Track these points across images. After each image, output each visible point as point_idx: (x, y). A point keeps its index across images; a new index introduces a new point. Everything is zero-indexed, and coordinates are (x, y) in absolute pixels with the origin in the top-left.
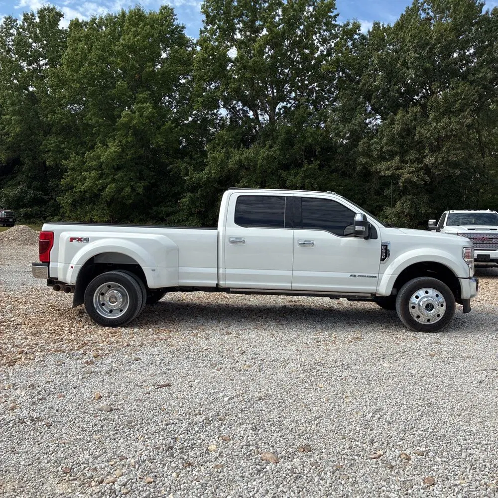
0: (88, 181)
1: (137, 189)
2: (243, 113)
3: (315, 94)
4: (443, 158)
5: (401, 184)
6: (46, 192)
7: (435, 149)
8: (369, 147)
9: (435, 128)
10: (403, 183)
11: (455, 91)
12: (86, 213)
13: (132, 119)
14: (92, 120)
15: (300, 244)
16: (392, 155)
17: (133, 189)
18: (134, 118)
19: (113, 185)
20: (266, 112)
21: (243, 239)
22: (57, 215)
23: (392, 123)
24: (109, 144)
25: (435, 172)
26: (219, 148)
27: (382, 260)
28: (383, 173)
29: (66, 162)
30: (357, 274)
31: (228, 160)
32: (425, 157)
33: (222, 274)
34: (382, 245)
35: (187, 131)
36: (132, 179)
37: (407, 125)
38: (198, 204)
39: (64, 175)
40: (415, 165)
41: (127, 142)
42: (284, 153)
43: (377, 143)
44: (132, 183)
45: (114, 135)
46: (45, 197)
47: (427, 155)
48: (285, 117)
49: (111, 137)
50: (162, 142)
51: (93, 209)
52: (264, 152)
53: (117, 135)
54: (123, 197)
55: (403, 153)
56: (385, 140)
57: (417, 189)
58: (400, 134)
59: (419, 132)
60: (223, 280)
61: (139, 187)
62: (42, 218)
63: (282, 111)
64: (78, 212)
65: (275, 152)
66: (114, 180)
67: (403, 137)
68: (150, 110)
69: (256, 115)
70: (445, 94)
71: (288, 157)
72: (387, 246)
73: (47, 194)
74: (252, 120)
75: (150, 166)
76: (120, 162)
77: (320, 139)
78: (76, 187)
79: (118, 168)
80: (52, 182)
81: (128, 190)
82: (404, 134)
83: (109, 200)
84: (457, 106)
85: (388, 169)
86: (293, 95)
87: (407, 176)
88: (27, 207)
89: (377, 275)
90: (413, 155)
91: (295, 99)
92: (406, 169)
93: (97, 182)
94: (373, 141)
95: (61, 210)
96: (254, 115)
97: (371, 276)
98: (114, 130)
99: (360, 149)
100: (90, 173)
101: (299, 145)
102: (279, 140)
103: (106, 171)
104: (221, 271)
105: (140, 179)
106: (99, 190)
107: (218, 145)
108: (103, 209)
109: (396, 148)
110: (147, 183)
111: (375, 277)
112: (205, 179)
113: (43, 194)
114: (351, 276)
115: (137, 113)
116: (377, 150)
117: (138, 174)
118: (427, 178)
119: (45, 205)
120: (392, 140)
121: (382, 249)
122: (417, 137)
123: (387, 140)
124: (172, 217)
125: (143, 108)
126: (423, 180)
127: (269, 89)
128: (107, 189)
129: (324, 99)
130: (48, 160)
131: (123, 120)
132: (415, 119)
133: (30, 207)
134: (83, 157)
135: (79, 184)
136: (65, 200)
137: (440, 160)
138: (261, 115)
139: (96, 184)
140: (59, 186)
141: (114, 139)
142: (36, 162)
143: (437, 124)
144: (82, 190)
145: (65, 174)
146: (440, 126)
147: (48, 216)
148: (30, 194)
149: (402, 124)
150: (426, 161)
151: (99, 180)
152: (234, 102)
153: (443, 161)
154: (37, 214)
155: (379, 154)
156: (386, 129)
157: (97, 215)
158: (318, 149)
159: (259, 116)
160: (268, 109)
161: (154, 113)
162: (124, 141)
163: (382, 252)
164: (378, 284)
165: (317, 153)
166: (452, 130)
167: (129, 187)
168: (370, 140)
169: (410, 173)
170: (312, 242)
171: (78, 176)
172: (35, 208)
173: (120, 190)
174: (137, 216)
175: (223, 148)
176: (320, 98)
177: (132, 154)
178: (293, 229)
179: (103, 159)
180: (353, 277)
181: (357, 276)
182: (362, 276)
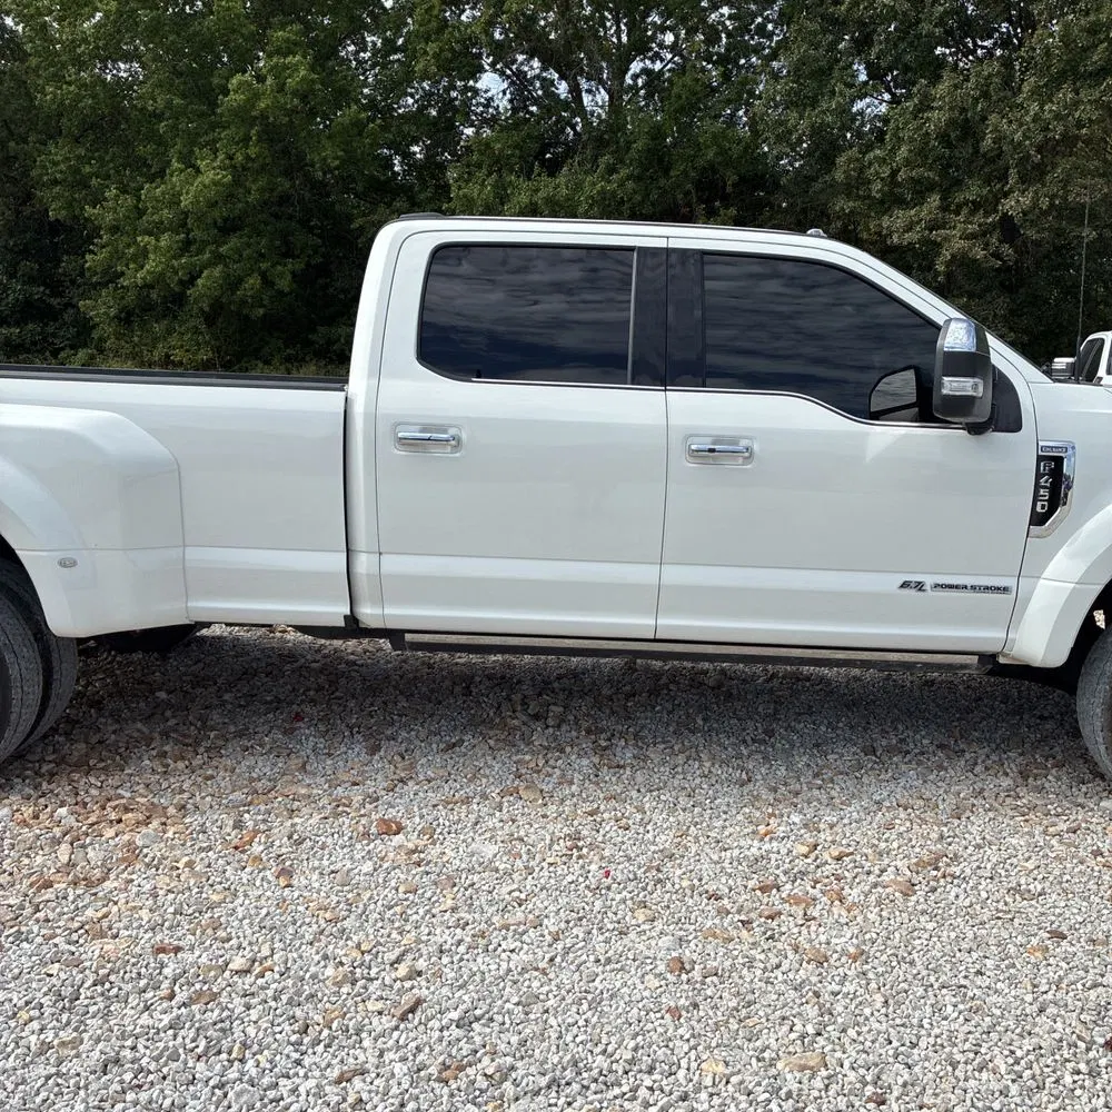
0: (155, 259)
1: (277, 281)
2: (542, 87)
3: (724, 40)
4: (1053, 197)
5: (941, 268)
6: (56, 288)
7: (1033, 174)
8: (861, 170)
9: (1036, 119)
10: (948, 264)
11: (1092, 18)
12: (156, 340)
13: (257, 96)
14: (155, 101)
15: (696, 454)
16: (921, 190)
17: (267, 282)
18: (264, 94)
19: (217, 271)
20: (601, 82)
21: (452, 431)
22: (85, 345)
23: (925, 105)
24: (202, 164)
25: (1032, 234)
26: (481, 174)
27: (1038, 519)
28: (895, 239)
29: (96, 211)
30: (929, 580)
31: (503, 204)
32: (1006, 195)
33: (368, 575)
34: (1040, 459)
35: (400, 132)
36: (262, 256)
37: (963, 110)
39: (93, 244)
40: (979, 218)
41: (248, 158)
42: (646, 187)
43: (882, 161)
44: (263, 266)
45: (215, 141)
46: (55, 302)
47: (1011, 191)
48: (649, 96)
49: (207, 143)
50: (337, 158)
51: (169, 332)
52: (594, 184)
53: (220, 139)
54: (243, 302)
55: (949, 187)
56: (903, 151)
57: (979, 280)
58: (944, 137)
59: (996, 130)
60: (374, 603)
61: (281, 275)
62: (47, 353)
63: (640, 82)
64: (136, 339)
65: (621, 185)
66: (218, 258)
67: (949, 145)
68: (302, 73)
69: (575, 90)
70: (1067, 26)
71: (654, 196)
72: (1059, 461)
73: (56, 293)
74: (565, 105)
75: (312, 223)
76: (230, 211)
77: (736, 150)
78: (123, 274)
79: (228, 228)
80: (67, 264)
81: (253, 281)
82: (953, 135)
83: (207, 309)
84: (1095, 58)
85: (909, 228)
86: (669, 38)
87: (958, 244)
88: (9, 326)
89: (1010, 582)
90: (973, 191)
91: (674, 48)
92: (954, 228)
93: (175, 263)
94: (872, 155)
95: (95, 335)
96: (570, 92)
97: (987, 588)
98: (213, 126)
99: (839, 176)
100: (157, 240)
101: (682, 168)
102: (633, 154)
103: (197, 234)
104: (363, 564)
105: (287, 255)
106: (181, 282)
107: (479, 166)
108: (196, 331)
109: (931, 174)
110: (299, 265)
111: (1005, 590)
113: (47, 292)
114: (905, 585)
115: (269, 81)
116: (882, 179)
117: (278, 243)
118: (1007, 250)
119: (55, 320)
120: (921, 152)
121: (1038, 476)
122: (988, 142)
123: (910, 151)
125: (286, 67)
126: (997, 256)
127: (608, 24)
128: (200, 281)
129: (748, 51)
130: (53, 207)
131: (235, 99)
132: (986, 95)
133: (17, 324)
134: (139, 199)
135: (131, 266)
136: (100, 308)
137: (1044, 203)
138: (589, 91)
139: (173, 267)
140: (87, 274)
141: (215, 151)
142: (27, 211)
143: (1041, 108)
144: (139, 282)
145: (96, 241)
146: (1051, 111)
147: (63, 349)
148: (14, 292)
149: (951, 109)
150: (1009, 205)
151: (181, 256)
152: (520, 58)
153: (1052, 205)
154: (34, 343)
155: (886, 188)
156: (906, 124)
157: (182, 346)
158: (731, 178)
159: (583, 94)
160: (605, 76)
161: (313, 81)
162: (239, 157)
163: (1037, 486)
164: (1013, 619)
165: (729, 189)
166: (1080, 125)
167: (256, 275)
168: (864, 154)
169: (967, 238)
170: (744, 443)
171: (129, 246)
172: (30, 326)
173: (233, 284)
174: (279, 348)
175: (490, 174)
176: (738, 48)
177: (262, 190)
178: (666, 390)
179: (185, 201)
180: (912, 592)
181: (927, 587)
182: (951, 587)
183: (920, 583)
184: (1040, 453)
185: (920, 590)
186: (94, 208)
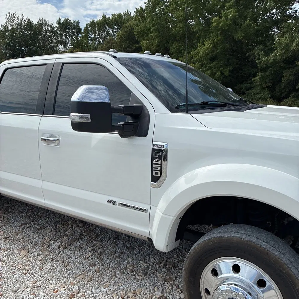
1: (225, 73)
13: (220, 23)
17: (222, 73)
24: (205, 43)
30: (117, 200)
36: (221, 66)
38: (267, 80)
41: (218, 40)
44: (221, 69)
50: (242, 36)
61: (226, 71)
66: (210, 68)
68: (232, 14)
75: (238, 56)
76: (212, 55)
79: (212, 59)
89: (147, 208)
97: (138, 208)
110: (231, 68)
112: (272, 61)
114: (109, 201)
117: (226, 62)
124: (250, 91)
131: (214, 25)
141: (209, 39)
161: (235, 15)
162: (216, 40)
167: (219, 72)
170: (57, 137)
177: (221, 48)
178: (42, 116)
179: (201, 54)
180: (111, 205)
181: (117, 204)
182: (125, 205)
183: (114, 201)
184: (153, 148)
185: (113, 204)
186: (181, 58)
